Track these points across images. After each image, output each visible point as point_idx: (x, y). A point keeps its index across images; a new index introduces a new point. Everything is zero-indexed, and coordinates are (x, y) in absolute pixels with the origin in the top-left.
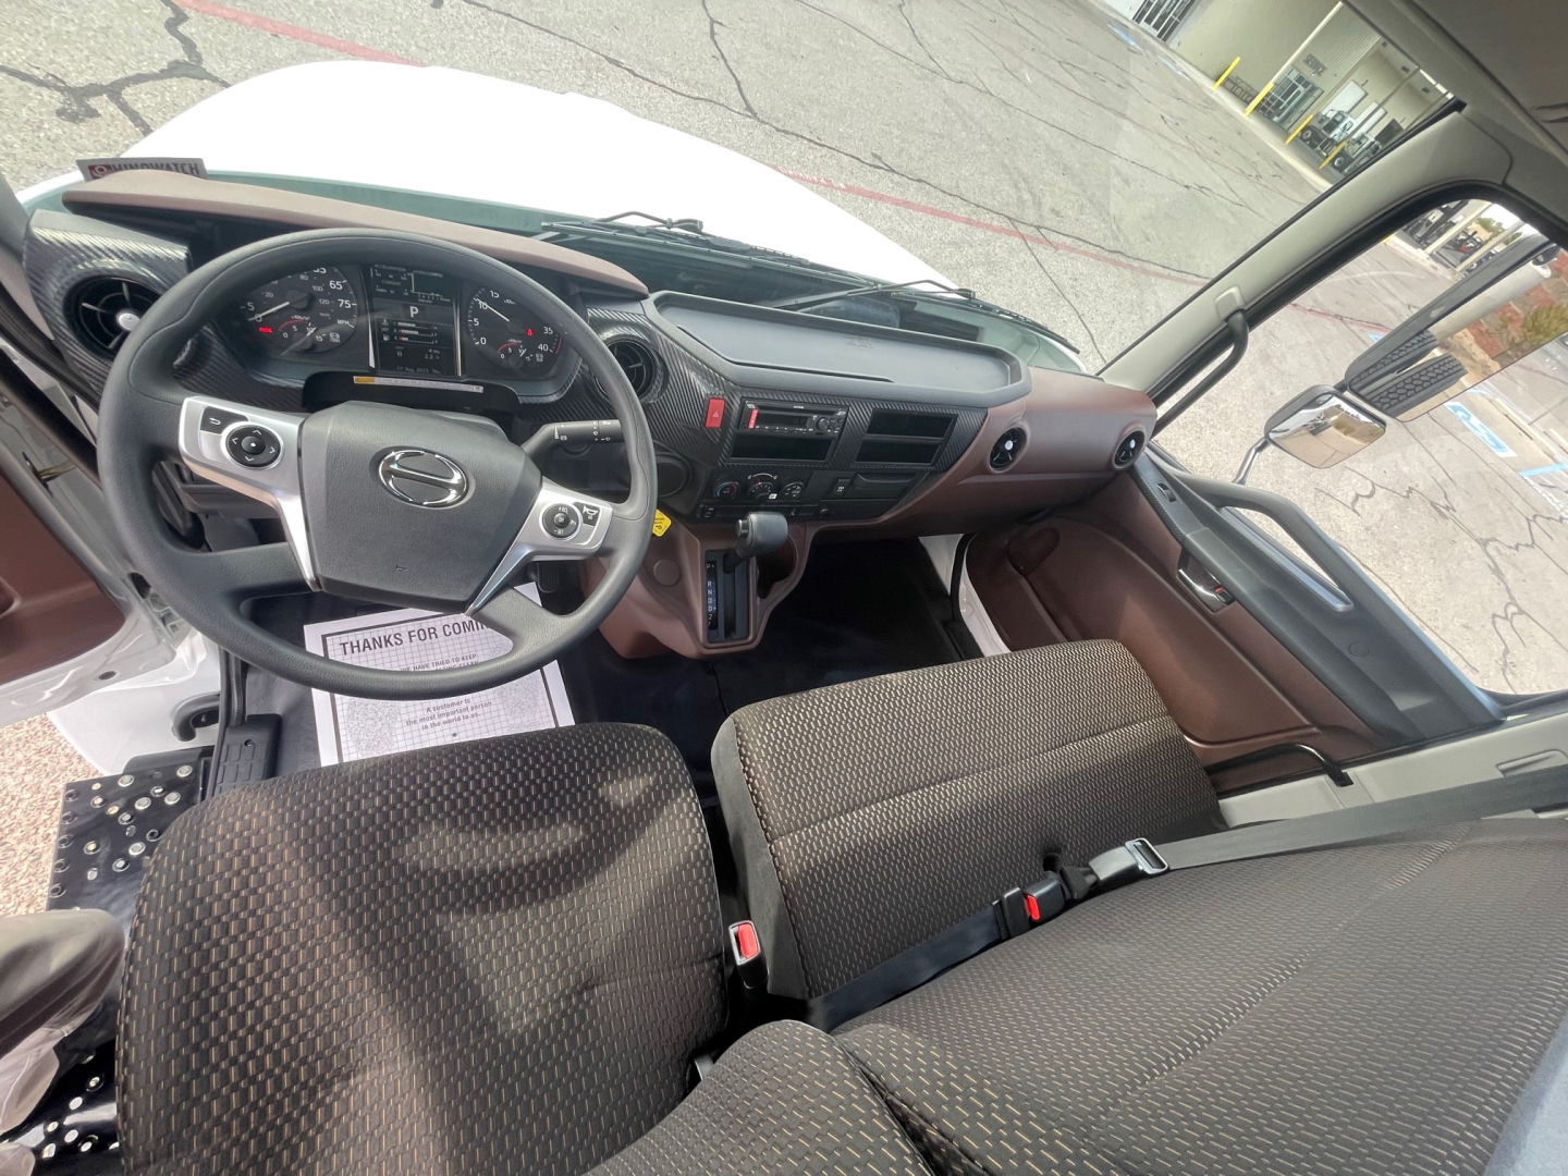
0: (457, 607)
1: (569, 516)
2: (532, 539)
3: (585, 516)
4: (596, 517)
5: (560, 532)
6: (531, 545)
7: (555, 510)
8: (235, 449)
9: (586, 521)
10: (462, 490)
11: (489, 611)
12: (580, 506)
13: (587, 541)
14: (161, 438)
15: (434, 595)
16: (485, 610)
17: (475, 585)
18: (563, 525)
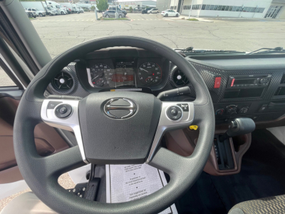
0: (141, 161)
1: (177, 109)
2: (165, 122)
3: (183, 108)
4: (188, 108)
5: (176, 117)
6: (165, 126)
7: (170, 109)
8: (57, 113)
9: (184, 110)
10: (134, 108)
11: (155, 160)
12: (180, 105)
13: (187, 119)
14: (34, 116)
15: (132, 158)
16: (153, 160)
17: (147, 150)
18: (176, 114)
